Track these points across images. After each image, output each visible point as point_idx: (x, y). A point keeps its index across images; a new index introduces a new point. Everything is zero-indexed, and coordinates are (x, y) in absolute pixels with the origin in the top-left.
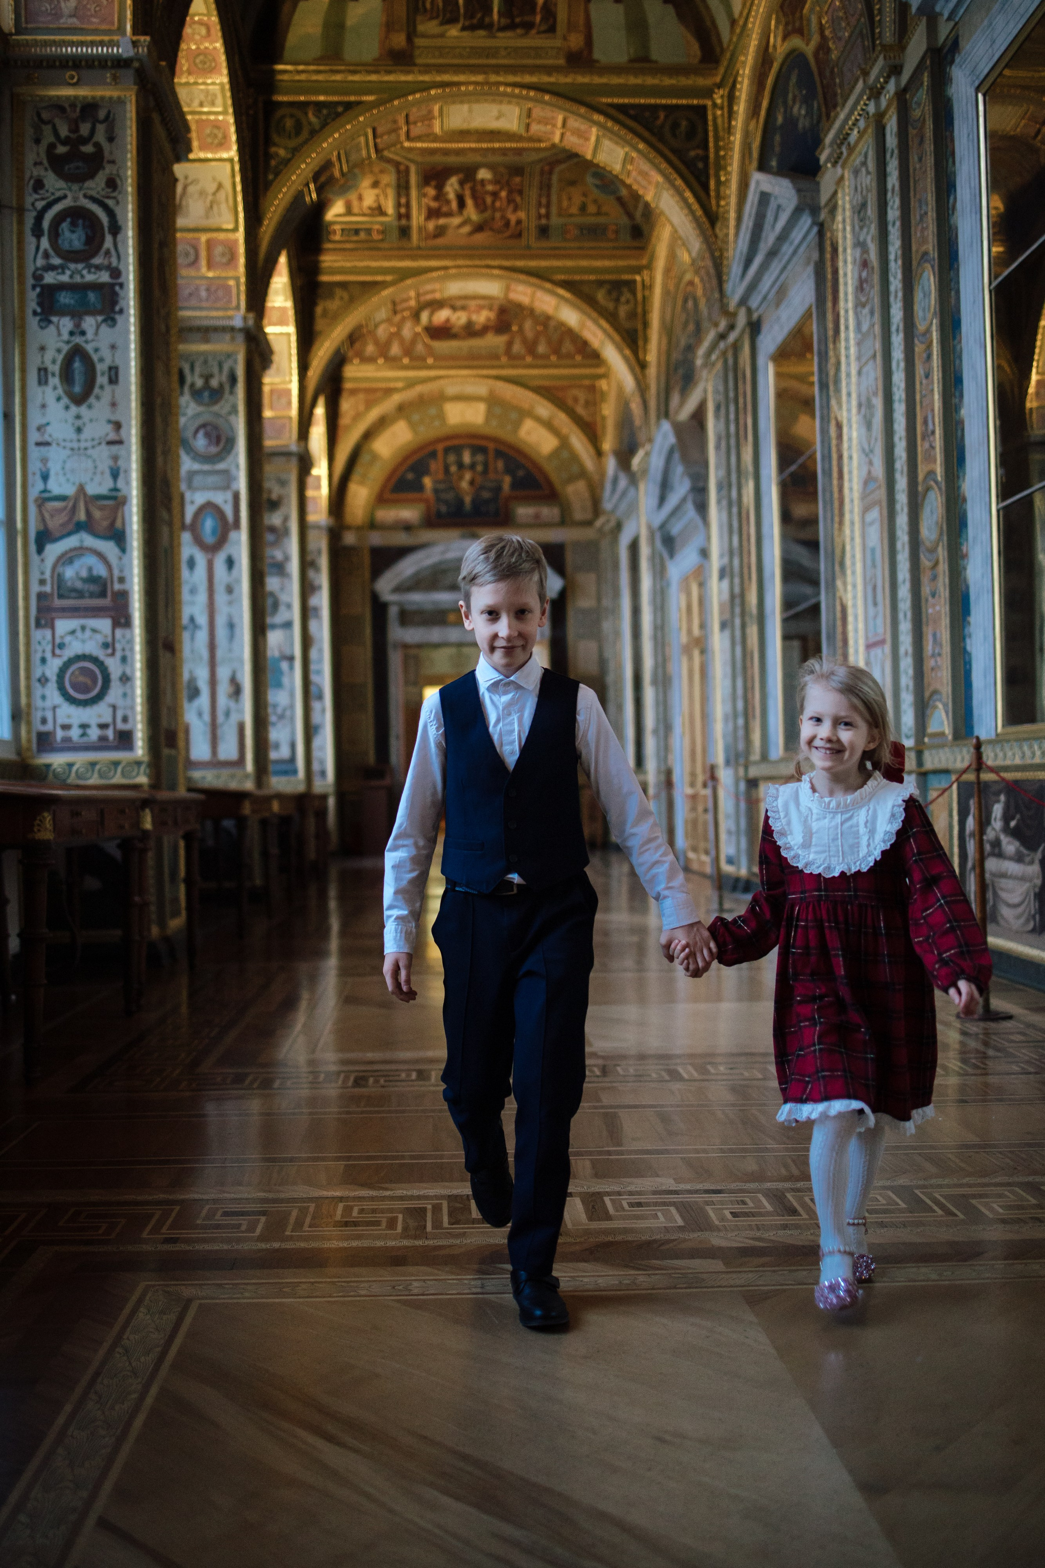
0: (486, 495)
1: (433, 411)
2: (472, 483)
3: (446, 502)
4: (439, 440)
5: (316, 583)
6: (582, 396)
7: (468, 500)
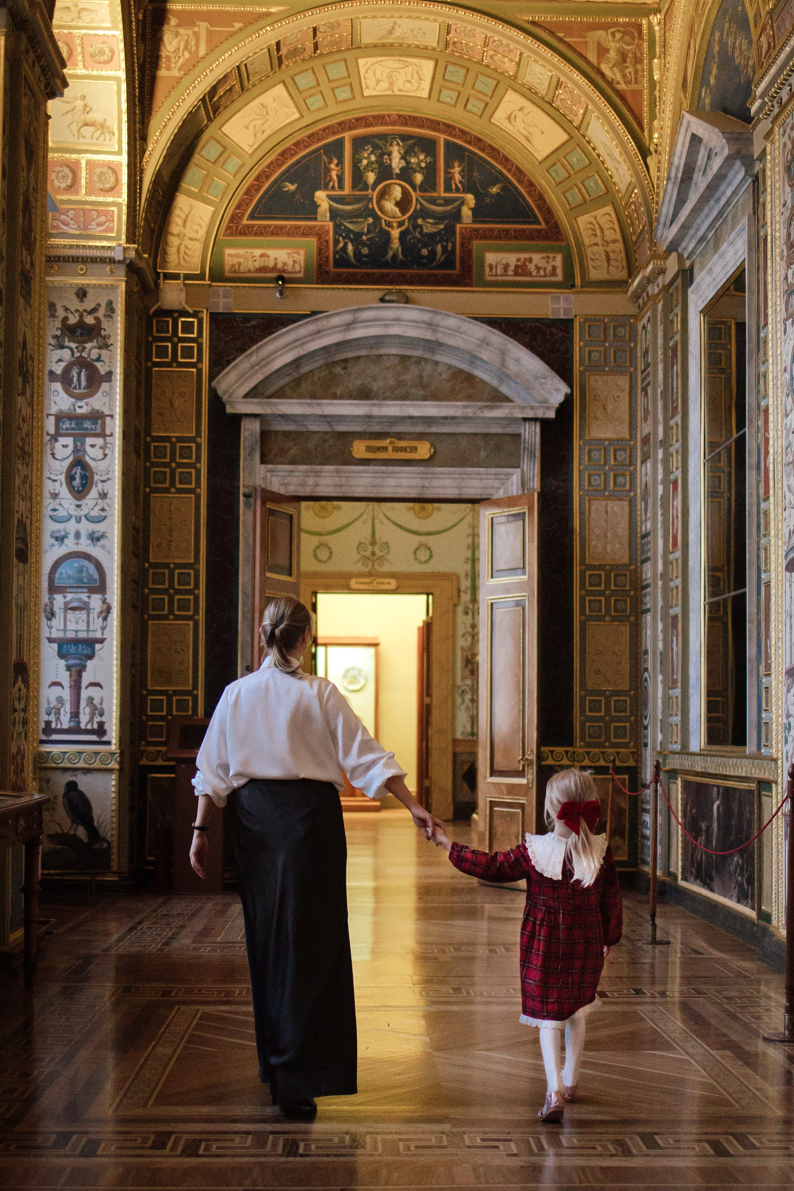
0: (429, 227)
1: (337, 71)
2: (403, 204)
3: (356, 238)
4: (345, 126)
5: (102, 369)
6: (613, 46)
7: (395, 233)
